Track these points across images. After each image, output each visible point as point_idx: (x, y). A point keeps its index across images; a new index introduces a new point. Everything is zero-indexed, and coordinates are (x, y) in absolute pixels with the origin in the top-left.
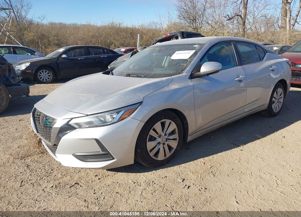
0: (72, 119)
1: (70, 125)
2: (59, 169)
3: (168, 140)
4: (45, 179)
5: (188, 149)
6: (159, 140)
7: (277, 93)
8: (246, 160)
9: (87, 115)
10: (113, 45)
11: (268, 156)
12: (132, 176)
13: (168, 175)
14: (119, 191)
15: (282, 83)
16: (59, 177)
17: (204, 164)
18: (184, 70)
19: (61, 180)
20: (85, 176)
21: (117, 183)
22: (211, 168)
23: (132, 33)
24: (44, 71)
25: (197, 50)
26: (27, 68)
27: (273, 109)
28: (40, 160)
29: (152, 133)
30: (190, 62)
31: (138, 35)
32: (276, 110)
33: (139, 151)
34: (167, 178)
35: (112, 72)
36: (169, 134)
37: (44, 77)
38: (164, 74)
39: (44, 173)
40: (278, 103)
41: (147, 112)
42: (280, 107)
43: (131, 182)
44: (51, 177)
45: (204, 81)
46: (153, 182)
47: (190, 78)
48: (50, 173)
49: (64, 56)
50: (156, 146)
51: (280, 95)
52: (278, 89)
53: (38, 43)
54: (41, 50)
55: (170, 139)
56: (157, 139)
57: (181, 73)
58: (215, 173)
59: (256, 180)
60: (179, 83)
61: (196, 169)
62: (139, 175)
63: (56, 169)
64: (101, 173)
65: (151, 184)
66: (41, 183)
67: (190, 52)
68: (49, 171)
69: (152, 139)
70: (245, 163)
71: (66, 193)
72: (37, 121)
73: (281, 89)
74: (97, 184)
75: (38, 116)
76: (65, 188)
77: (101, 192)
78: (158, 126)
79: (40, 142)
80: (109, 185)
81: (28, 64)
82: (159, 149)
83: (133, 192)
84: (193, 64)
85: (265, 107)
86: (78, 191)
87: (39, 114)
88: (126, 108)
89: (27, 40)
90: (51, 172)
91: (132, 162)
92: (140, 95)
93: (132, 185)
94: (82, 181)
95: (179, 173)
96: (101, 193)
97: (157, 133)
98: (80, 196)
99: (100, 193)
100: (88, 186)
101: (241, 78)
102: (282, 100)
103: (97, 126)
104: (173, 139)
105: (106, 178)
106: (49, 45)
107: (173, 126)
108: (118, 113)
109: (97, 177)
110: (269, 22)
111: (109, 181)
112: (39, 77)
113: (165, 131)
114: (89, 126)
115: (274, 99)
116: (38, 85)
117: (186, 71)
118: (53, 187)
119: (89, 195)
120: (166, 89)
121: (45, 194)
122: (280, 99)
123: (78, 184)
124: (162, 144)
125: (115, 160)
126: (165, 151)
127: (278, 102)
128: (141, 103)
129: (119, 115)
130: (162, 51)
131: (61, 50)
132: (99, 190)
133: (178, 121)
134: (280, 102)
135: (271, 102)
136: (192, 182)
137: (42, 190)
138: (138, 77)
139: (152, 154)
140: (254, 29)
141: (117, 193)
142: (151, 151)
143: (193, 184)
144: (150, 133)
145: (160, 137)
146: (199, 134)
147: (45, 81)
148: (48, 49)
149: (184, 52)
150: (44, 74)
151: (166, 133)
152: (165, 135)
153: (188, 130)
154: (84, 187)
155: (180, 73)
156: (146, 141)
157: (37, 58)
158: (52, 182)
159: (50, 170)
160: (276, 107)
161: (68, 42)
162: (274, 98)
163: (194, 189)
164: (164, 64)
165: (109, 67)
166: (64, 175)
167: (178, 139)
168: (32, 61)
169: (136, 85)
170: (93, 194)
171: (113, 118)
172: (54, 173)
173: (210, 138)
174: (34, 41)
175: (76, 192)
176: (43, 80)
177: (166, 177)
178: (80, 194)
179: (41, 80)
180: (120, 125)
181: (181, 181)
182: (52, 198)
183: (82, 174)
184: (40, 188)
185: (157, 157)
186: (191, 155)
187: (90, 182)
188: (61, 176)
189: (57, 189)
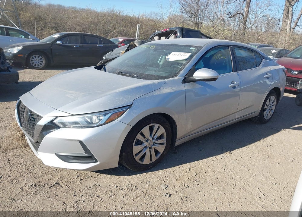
0: (57, 117)
1: (54, 124)
2: (41, 166)
3: (155, 144)
4: (24, 176)
5: (175, 153)
6: (146, 144)
7: (269, 101)
8: (232, 169)
9: (73, 115)
10: (111, 33)
11: (254, 166)
12: (115, 179)
13: (151, 180)
14: (100, 194)
15: (276, 91)
16: (40, 175)
17: (190, 170)
18: (177, 73)
19: (41, 179)
20: (67, 175)
21: (99, 185)
22: (195, 175)
23: (132, 22)
24: (37, 56)
25: (193, 53)
26: (20, 52)
27: (264, 116)
28: (23, 154)
29: (139, 137)
30: (185, 65)
31: (138, 25)
32: (266, 118)
33: (124, 154)
34: (151, 184)
35: (105, 67)
36: (156, 139)
37: (36, 63)
38: (157, 76)
39: (24, 170)
40: (269, 111)
41: (135, 116)
42: (271, 114)
43: (113, 185)
44: (31, 174)
45: (198, 86)
46: (136, 187)
47: (183, 82)
48: (31, 170)
49: (58, 42)
50: (142, 150)
51: (273, 103)
52: (271, 97)
53: (34, 24)
54: (36, 32)
55: (158, 144)
56: (144, 144)
57: (175, 76)
58: (199, 181)
59: (239, 192)
60: (171, 87)
61: (180, 175)
62: (122, 178)
63: (37, 166)
64: (83, 174)
65: (133, 189)
66: (20, 180)
67: (185, 55)
68: (30, 168)
69: (139, 143)
70: (231, 172)
71: (44, 194)
72: (22, 114)
73: (274, 97)
74: (78, 185)
75: (22, 110)
76: (45, 188)
77: (81, 194)
78: (146, 130)
79: (23, 136)
80: (90, 188)
81: (20, 48)
82: (145, 153)
83: (114, 196)
84: (188, 68)
85: (257, 114)
86: (58, 192)
87: (23, 107)
88: (114, 110)
89: (23, 20)
90: (32, 168)
91: (116, 165)
92: (130, 97)
93: (114, 189)
94: (63, 181)
95: (163, 179)
96: (82, 196)
97: (145, 137)
98: (59, 198)
99: (80, 196)
100: (69, 187)
101: (235, 85)
102: (274, 108)
103: (82, 127)
104: (160, 144)
105: (88, 180)
106: (45, 27)
107: (162, 131)
108: (105, 115)
109: (79, 177)
110: (270, 23)
111: (90, 183)
112: (31, 62)
113: (153, 135)
114: (74, 126)
115: (266, 107)
116: (30, 70)
117: (179, 75)
118: (32, 185)
119: (68, 197)
120: (157, 93)
121: (23, 193)
122: (272, 107)
123: (59, 184)
124: (149, 149)
125: (98, 163)
126: (151, 155)
127: (270, 109)
128: (130, 106)
129: (105, 117)
130: (158, 50)
131: (56, 36)
132: (79, 192)
133: (166, 126)
134: (271, 109)
135: (263, 109)
136: (176, 189)
137: (21, 188)
138: (131, 76)
139: (137, 158)
140: (255, 28)
141: (97, 197)
142: (136, 155)
143: (176, 192)
144: (137, 137)
145: (147, 141)
146: (187, 139)
147: (37, 66)
148: (43, 32)
149: (180, 54)
150: (36, 59)
151: (154, 137)
152: (153, 139)
153: (177, 135)
154: (65, 188)
155: (173, 77)
156: (132, 144)
157: (30, 42)
158: (32, 180)
159: (32, 166)
160: (267, 114)
161: (66, 26)
162: (266, 105)
163: (176, 198)
164: (160, 62)
165: (104, 58)
166: (46, 173)
167: (165, 144)
168: (25, 45)
169: (126, 86)
170: (72, 196)
171: (100, 120)
172: (35, 170)
173: (199, 142)
174: (30, 22)
175: (55, 193)
176: (35, 65)
177: (150, 182)
178: (59, 196)
179: (33, 65)
180: (105, 128)
181: (164, 188)
182: (30, 198)
183: (65, 173)
184: (19, 186)
185: (142, 161)
186: (177, 159)
187: (72, 182)
188: (42, 174)
189: (36, 189)
